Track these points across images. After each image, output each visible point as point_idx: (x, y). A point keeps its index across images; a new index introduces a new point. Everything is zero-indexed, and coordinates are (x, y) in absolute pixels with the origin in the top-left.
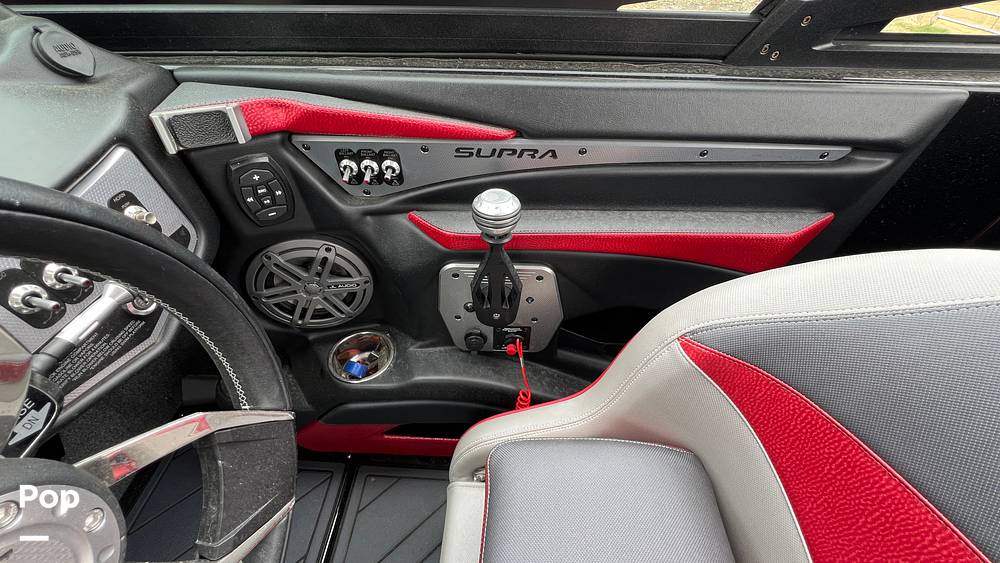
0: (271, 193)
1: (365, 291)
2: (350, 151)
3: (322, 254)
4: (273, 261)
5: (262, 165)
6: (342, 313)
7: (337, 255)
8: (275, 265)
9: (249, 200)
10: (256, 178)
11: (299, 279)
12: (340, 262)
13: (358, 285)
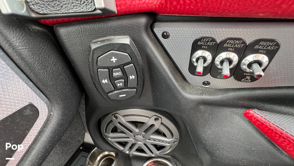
0: (125, 76)
2: (213, 40)
3: (151, 122)
4: (118, 120)
5: (122, 47)
7: (162, 123)
8: (119, 123)
9: (103, 81)
10: (114, 60)
11: (131, 131)
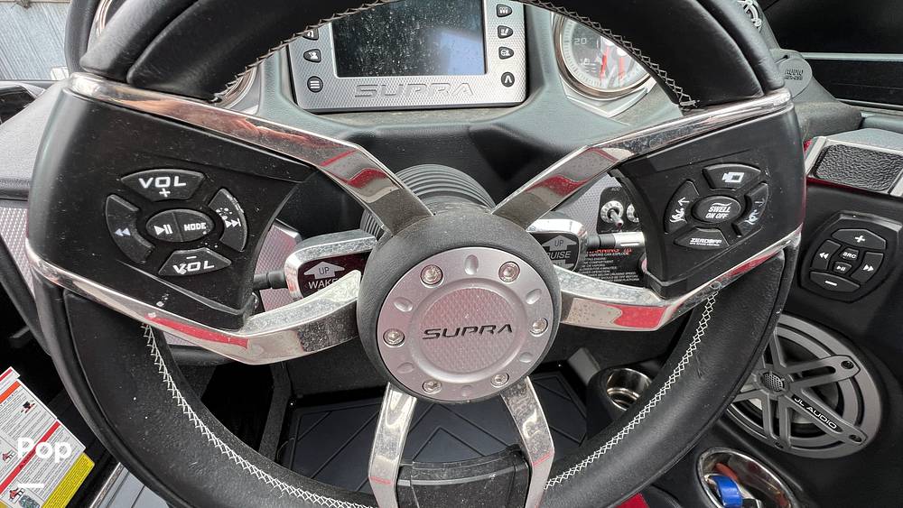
1: (840, 443)
6: (776, 431)
7: (853, 379)
9: (822, 255)
10: (859, 239)
12: (848, 390)
13: (838, 429)
